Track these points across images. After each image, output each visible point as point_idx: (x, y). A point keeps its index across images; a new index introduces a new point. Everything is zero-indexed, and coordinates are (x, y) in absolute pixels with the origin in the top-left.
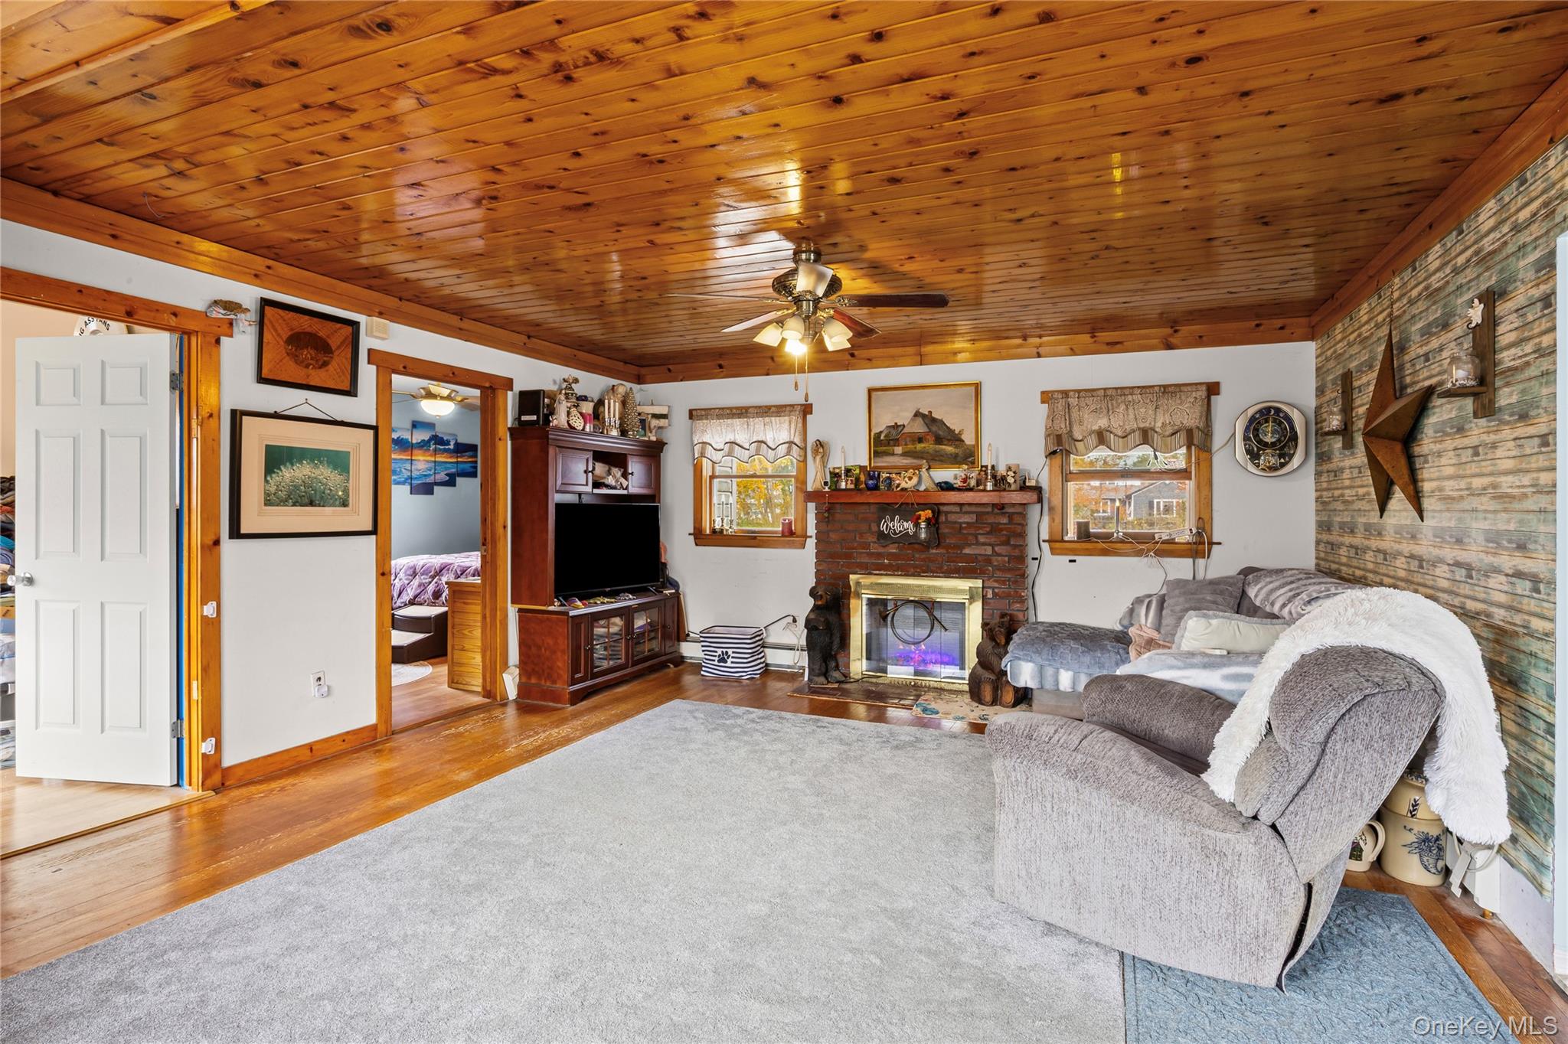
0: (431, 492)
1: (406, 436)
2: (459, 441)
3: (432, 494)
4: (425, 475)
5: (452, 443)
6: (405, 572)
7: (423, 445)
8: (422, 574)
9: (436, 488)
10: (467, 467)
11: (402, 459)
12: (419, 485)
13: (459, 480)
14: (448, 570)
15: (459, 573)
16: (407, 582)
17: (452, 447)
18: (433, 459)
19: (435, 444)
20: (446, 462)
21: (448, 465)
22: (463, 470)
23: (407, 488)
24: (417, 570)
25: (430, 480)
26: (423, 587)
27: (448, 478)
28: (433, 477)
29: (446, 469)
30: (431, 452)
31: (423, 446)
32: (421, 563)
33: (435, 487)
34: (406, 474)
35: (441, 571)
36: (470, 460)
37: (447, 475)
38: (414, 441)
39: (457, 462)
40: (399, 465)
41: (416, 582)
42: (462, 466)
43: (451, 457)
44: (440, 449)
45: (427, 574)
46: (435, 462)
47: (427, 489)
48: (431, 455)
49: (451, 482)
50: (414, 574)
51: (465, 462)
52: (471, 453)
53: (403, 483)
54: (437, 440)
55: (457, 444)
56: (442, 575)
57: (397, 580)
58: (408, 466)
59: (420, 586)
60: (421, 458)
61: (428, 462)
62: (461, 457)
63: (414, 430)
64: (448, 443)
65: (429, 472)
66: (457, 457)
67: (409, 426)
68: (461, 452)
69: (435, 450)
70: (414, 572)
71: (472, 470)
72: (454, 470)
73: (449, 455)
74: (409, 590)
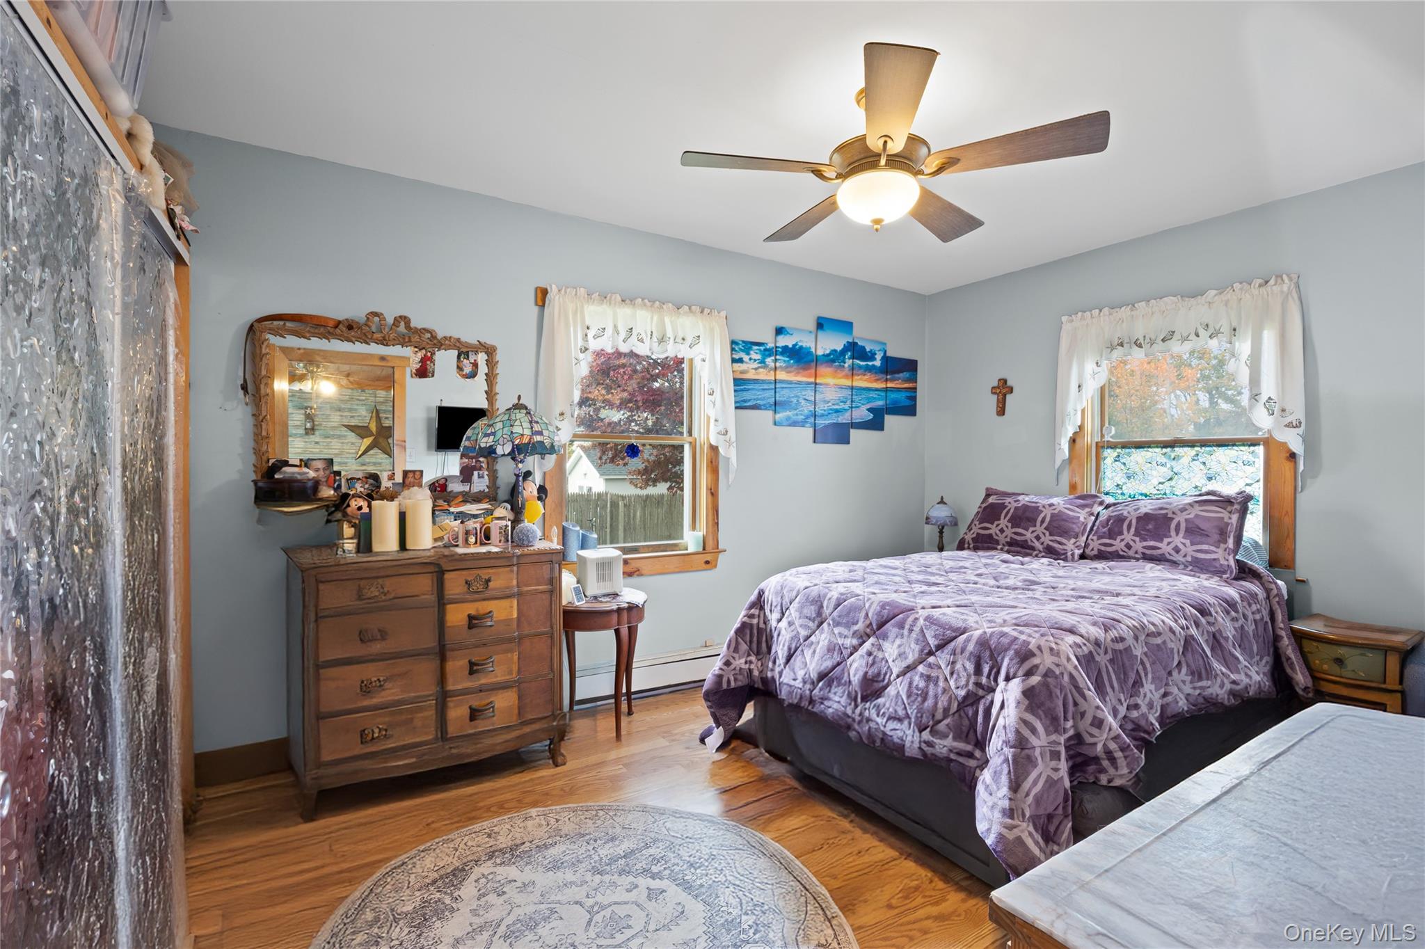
0: (846, 441)
1: (807, 342)
2: (888, 354)
3: (848, 442)
4: (837, 411)
5: (879, 356)
6: (800, 610)
7: (833, 359)
8: (837, 624)
9: (854, 433)
10: (901, 397)
11: (799, 383)
12: (826, 427)
13: (889, 420)
14: (901, 626)
15: (933, 642)
16: (803, 633)
17: (878, 363)
18: (848, 383)
19: (853, 357)
20: (869, 389)
21: (873, 394)
22: (895, 402)
23: (808, 432)
24: (826, 611)
25: (844, 419)
26: (842, 655)
27: (871, 416)
28: (848, 414)
29: (869, 400)
30: (847, 371)
31: (833, 361)
32: (835, 592)
33: (852, 431)
34: (807, 408)
35: (881, 625)
36: (906, 385)
37: (869, 410)
38: (820, 352)
39: (886, 390)
40: (795, 392)
41: (823, 638)
42: (892, 396)
43: (877, 380)
44: (860, 367)
45: (848, 625)
46: (852, 388)
47: (840, 434)
48: (846, 377)
49: (876, 423)
50: (820, 620)
51: (898, 390)
52: (906, 375)
53: (801, 424)
54: (855, 350)
55: (886, 359)
56: (885, 637)
57: (783, 624)
58: (809, 394)
59: (831, 649)
60: (831, 381)
61: (841, 387)
62: (892, 380)
63: (820, 333)
64: (871, 357)
65: (842, 406)
66: (886, 380)
67: (812, 325)
68: (893, 372)
69: (852, 368)
70: (819, 613)
71: (908, 403)
72: (880, 403)
73: (873, 377)
74: (808, 653)
